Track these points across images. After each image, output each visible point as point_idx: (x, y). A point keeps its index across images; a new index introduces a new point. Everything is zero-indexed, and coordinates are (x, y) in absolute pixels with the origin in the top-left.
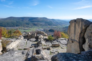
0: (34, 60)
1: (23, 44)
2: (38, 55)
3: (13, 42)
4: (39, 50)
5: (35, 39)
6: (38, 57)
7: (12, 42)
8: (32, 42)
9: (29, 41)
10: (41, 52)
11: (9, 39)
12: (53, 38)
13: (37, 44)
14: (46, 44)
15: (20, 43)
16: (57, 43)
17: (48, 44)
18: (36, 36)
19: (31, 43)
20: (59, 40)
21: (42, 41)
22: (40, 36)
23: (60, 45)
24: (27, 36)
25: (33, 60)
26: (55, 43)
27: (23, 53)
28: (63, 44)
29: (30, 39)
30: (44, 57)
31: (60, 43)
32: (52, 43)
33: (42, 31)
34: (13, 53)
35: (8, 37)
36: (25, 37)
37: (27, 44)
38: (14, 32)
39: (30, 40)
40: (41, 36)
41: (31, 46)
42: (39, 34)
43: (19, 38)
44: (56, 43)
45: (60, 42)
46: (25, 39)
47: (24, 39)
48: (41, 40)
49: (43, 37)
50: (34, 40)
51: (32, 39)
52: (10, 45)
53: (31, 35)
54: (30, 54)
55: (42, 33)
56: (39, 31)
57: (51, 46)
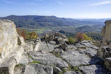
1: (44, 47)
5: (55, 42)
9: (49, 44)
13: (60, 47)
14: (70, 47)
15: (40, 46)
16: (81, 46)
17: (72, 47)
18: (54, 38)
19: (52, 46)
20: (82, 42)
22: (59, 38)
24: (44, 38)
28: (88, 47)
32: (76, 46)
33: (60, 33)
34: (72, 53)
36: (42, 40)
37: (49, 47)
42: (56, 36)
43: (37, 40)
45: (84, 45)
46: (43, 42)
48: (64, 43)
49: (63, 40)
51: (51, 42)
53: (48, 37)
55: (61, 35)
56: (56, 32)
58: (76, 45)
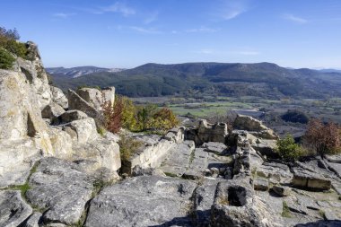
0: (221, 223)
1: (181, 156)
2: (234, 208)
3: (150, 148)
4: (241, 189)
5: (225, 147)
6: (237, 217)
7: (147, 145)
8: (211, 154)
9: (200, 151)
10: (249, 200)
11: (141, 136)
12: (301, 149)
13: (231, 165)
14: (266, 172)
15: (171, 152)
16: (319, 174)
17: (274, 171)
18: (226, 133)
19: (208, 158)
20: (329, 161)
21: (249, 156)
22: (244, 135)
23: (334, 183)
24: (196, 131)
25: (217, 221)
26: (308, 174)
27: (181, 190)
29: (207, 142)
30: (258, 223)
31: (333, 175)
32: (292, 172)
33: (251, 118)
34: (151, 184)
35: (138, 129)
36: (190, 136)
37: (195, 160)
38: (156, 116)
39: (204, 144)
40: (249, 135)
41: (208, 170)
42: (239, 129)
43: (170, 135)
44: (314, 174)
45: (332, 170)
46: (187, 142)
47: (185, 139)
48: (245, 153)
49: (258, 142)
50: (220, 150)
51: (211, 145)
52: (142, 156)
53: (208, 129)
54: (205, 199)
55: (254, 124)
56: (241, 116)
57: (286, 182)
58: (297, 165)
